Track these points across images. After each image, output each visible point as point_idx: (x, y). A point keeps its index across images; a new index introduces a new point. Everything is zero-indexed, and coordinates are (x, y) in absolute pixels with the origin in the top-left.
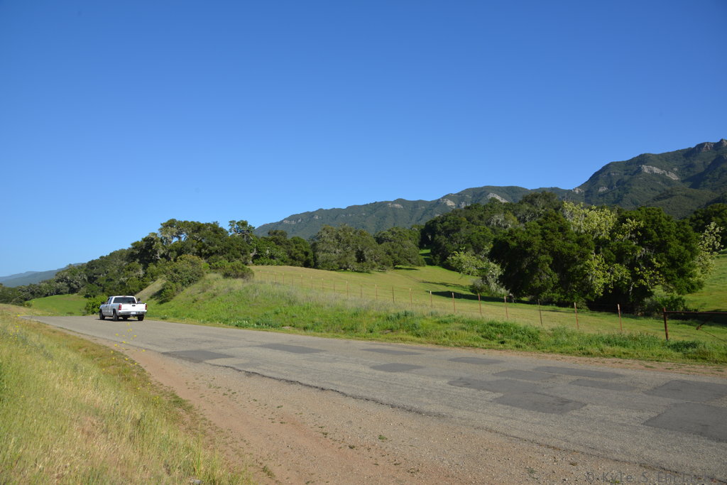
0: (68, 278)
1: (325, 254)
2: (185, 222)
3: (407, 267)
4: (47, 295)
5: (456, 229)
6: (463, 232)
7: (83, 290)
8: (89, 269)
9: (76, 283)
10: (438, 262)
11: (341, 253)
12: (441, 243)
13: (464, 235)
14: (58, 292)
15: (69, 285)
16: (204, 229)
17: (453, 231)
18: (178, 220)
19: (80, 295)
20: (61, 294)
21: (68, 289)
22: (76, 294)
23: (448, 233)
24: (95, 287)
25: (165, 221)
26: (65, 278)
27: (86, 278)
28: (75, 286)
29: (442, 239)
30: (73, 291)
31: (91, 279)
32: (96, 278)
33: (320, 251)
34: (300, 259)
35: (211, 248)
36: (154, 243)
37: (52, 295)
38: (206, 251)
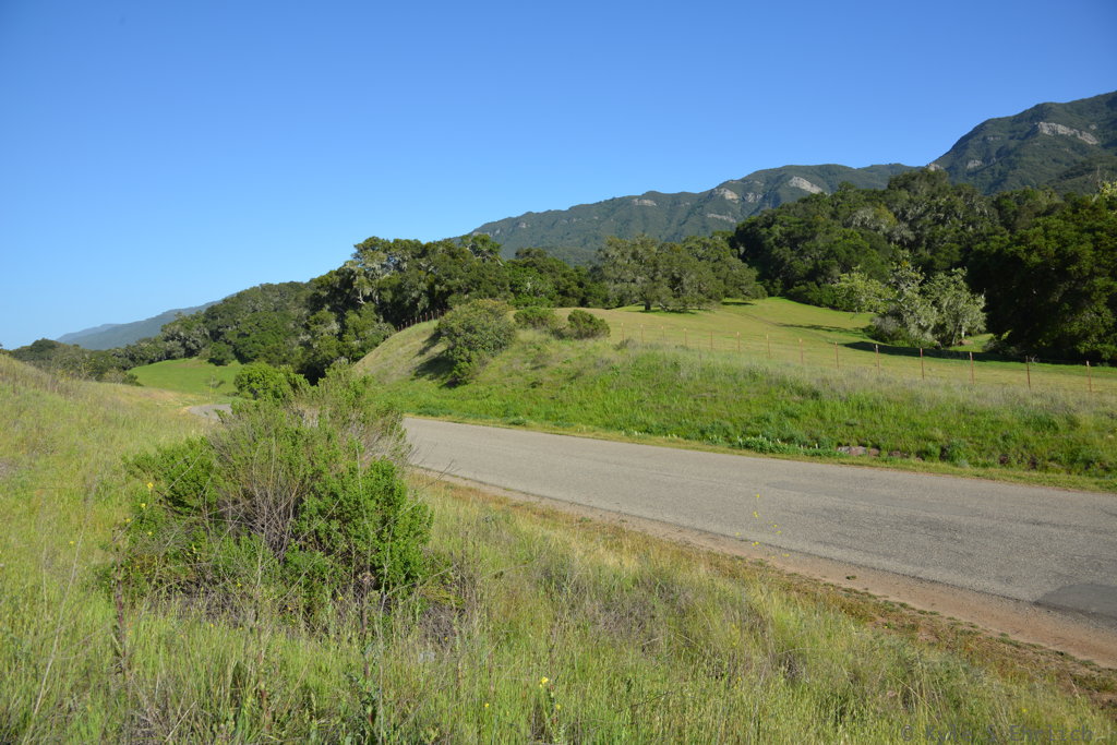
0: (182, 334)
1: (618, 286)
2: (396, 241)
3: (739, 301)
4: (151, 362)
5: (809, 235)
6: (821, 241)
7: (206, 351)
8: (210, 320)
9: (194, 342)
10: (779, 290)
11: (645, 282)
12: (784, 260)
13: (822, 245)
14: (169, 356)
15: (184, 345)
16: (434, 251)
17: (804, 238)
18: (381, 237)
19: (201, 358)
20: (174, 358)
21: (183, 351)
22: (195, 358)
23: (793, 241)
24: (223, 347)
25: (361, 241)
26: (178, 335)
27: (208, 334)
28: (194, 346)
29: (786, 253)
30: (190, 353)
31: (216, 335)
32: (222, 333)
33: (609, 279)
34: (574, 295)
35: (450, 282)
36: (355, 278)
37: (160, 360)
38: (443, 287)
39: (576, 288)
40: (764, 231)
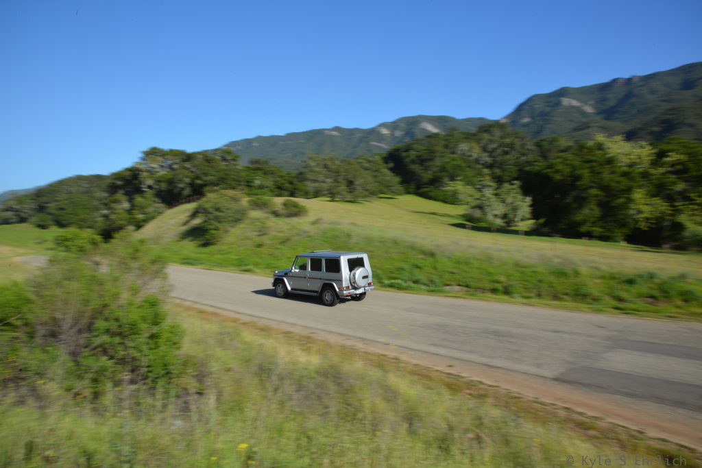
0: (16, 207)
3: (389, 196)
5: (431, 158)
8: (37, 198)
9: (25, 213)
10: (413, 190)
11: (331, 182)
12: (416, 172)
13: (438, 164)
14: (6, 222)
15: (17, 215)
17: (429, 160)
18: (160, 147)
19: (30, 224)
20: (10, 223)
21: (16, 219)
22: (25, 224)
23: (422, 161)
24: (46, 216)
26: (13, 207)
28: (25, 216)
30: (22, 220)
31: (41, 209)
32: (46, 207)
34: (287, 190)
36: (139, 174)
39: (287, 185)
40: (404, 154)
